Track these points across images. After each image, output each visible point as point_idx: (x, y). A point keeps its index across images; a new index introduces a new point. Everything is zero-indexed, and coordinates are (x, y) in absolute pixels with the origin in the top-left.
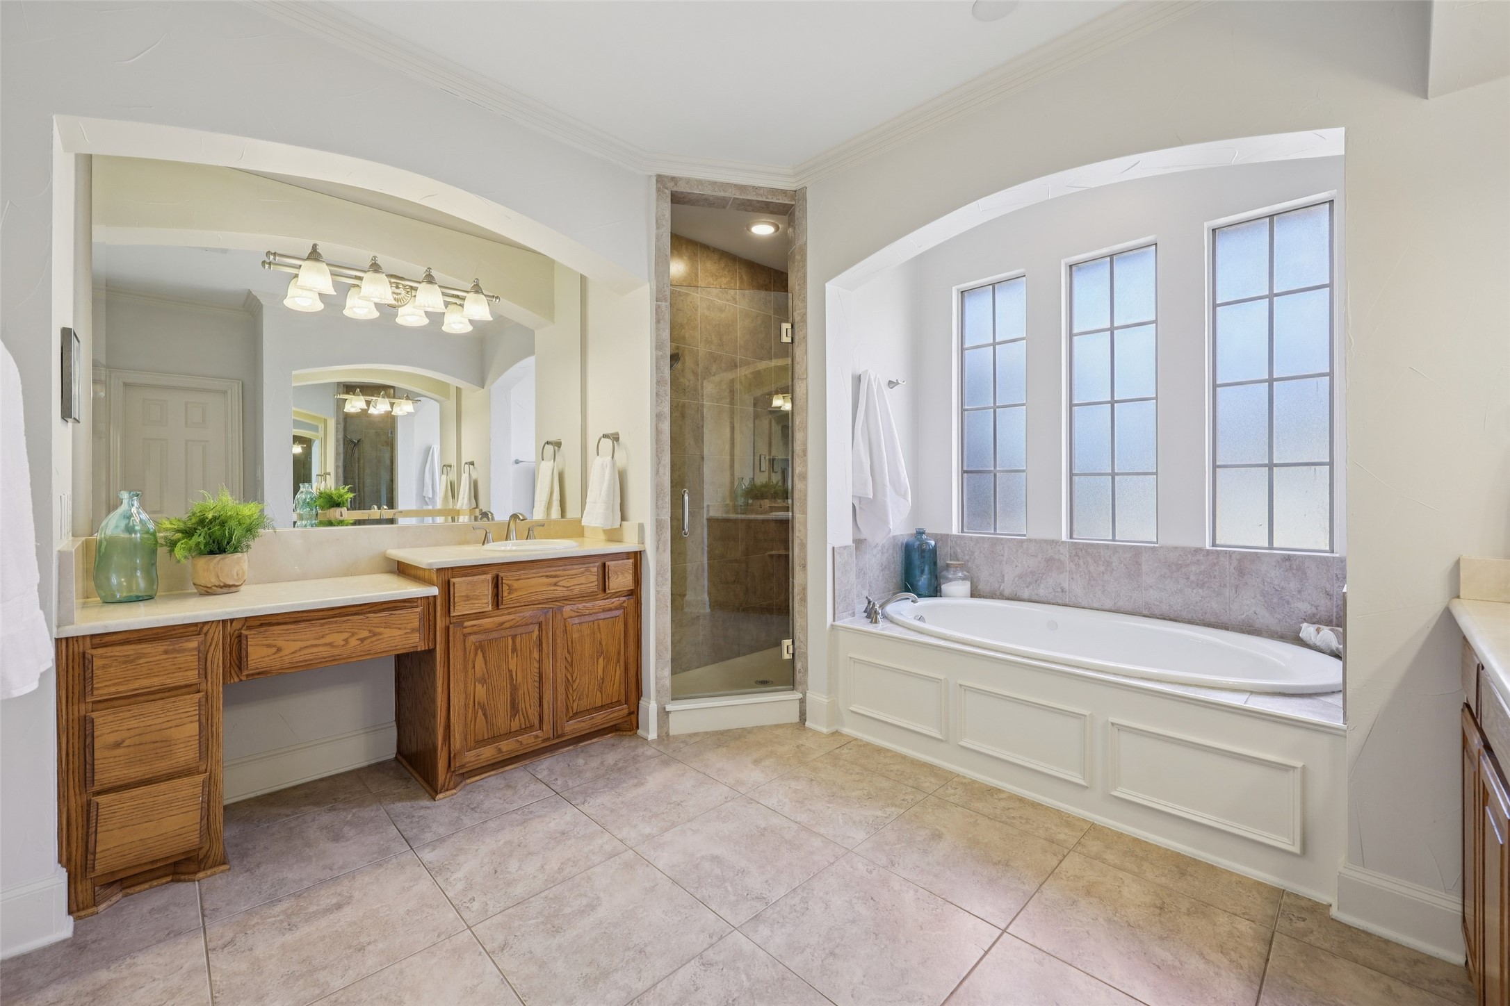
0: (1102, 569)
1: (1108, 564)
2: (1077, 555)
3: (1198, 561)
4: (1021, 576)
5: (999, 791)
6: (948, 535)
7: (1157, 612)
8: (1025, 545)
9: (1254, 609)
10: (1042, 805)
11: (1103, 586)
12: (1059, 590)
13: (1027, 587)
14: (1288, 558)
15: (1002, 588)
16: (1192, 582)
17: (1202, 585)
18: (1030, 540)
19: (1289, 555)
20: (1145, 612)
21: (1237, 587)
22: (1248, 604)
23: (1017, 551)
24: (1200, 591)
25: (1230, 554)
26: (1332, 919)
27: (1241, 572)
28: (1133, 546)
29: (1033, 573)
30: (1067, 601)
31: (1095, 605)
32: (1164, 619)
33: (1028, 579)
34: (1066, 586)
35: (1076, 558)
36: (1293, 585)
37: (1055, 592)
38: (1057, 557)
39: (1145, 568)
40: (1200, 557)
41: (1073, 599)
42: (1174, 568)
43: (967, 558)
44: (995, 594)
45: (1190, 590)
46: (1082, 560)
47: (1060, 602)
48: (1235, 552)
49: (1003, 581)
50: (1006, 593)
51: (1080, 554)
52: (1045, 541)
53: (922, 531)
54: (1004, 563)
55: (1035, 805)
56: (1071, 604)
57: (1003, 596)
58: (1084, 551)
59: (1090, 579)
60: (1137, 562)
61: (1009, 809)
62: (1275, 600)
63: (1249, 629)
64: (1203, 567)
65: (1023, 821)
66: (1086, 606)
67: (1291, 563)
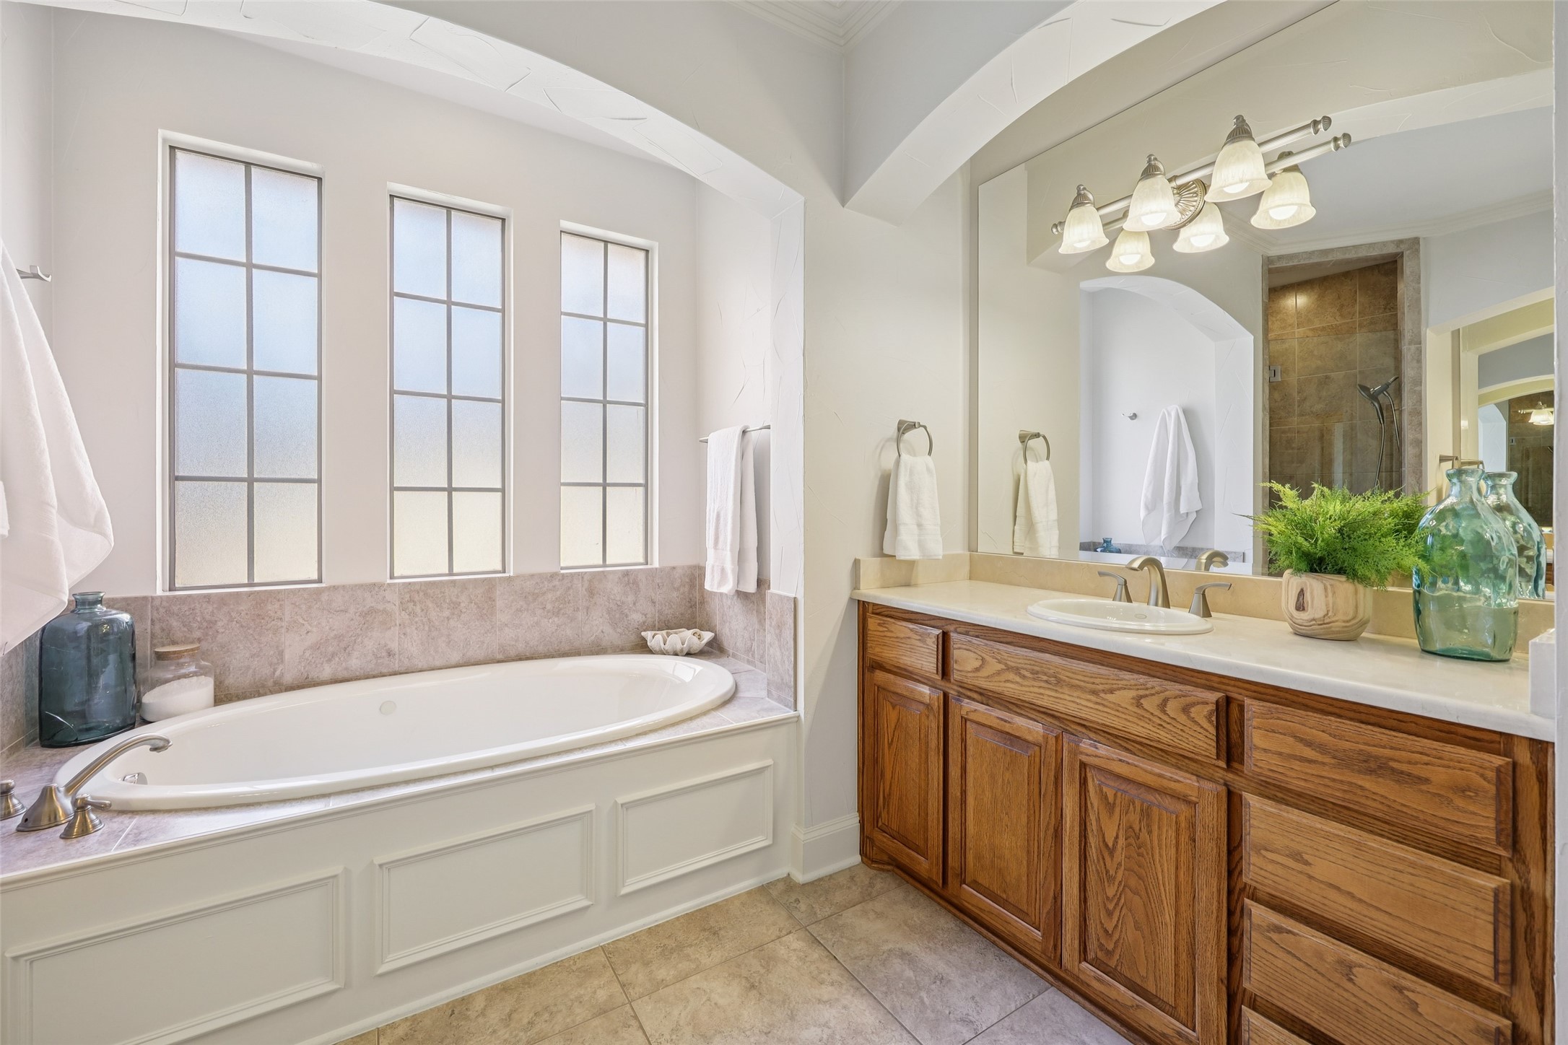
0: (447, 613)
1: (455, 605)
2: (411, 600)
3: (554, 587)
4: (316, 647)
5: (465, 1001)
6: (145, 598)
7: (513, 653)
8: (325, 597)
9: (601, 628)
10: (534, 973)
11: (449, 635)
12: (384, 654)
13: (329, 661)
14: (626, 574)
15: (278, 673)
16: (548, 612)
17: (557, 613)
18: (335, 588)
19: (627, 571)
20: (500, 657)
21: (588, 608)
22: (598, 625)
23: (310, 607)
24: (556, 619)
25: (581, 575)
26: (803, 885)
27: (591, 592)
28: (486, 579)
29: (339, 638)
30: (396, 668)
31: (438, 663)
32: (520, 659)
33: (331, 649)
34: (394, 646)
35: (411, 605)
36: (630, 599)
37: (377, 658)
38: (380, 607)
39: (499, 603)
40: (556, 583)
41: (406, 661)
42: (530, 598)
43: (197, 634)
44: (263, 686)
45: (546, 620)
46: (418, 607)
47: (385, 671)
48: (586, 573)
49: (282, 661)
50: (288, 678)
51: (417, 598)
52: (361, 586)
53: (91, 598)
54: (283, 630)
55: (528, 980)
56: (403, 669)
57: (281, 684)
58: (421, 594)
59: (430, 631)
60: (490, 598)
61: (510, 1016)
62: (617, 616)
63: (598, 649)
64: (558, 593)
65: (546, 1016)
66: (425, 667)
67: (629, 578)
